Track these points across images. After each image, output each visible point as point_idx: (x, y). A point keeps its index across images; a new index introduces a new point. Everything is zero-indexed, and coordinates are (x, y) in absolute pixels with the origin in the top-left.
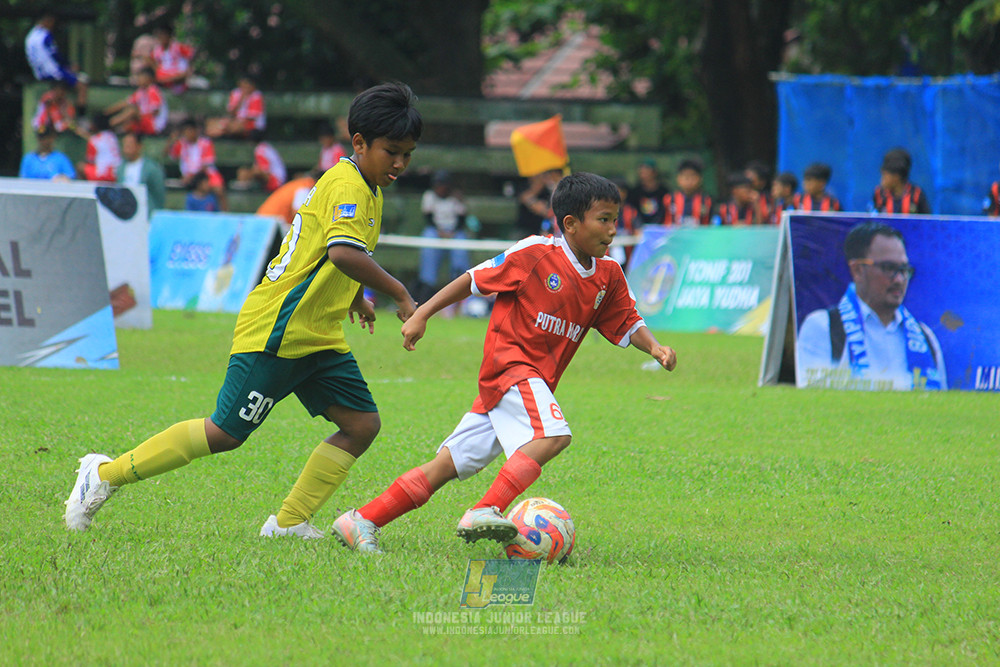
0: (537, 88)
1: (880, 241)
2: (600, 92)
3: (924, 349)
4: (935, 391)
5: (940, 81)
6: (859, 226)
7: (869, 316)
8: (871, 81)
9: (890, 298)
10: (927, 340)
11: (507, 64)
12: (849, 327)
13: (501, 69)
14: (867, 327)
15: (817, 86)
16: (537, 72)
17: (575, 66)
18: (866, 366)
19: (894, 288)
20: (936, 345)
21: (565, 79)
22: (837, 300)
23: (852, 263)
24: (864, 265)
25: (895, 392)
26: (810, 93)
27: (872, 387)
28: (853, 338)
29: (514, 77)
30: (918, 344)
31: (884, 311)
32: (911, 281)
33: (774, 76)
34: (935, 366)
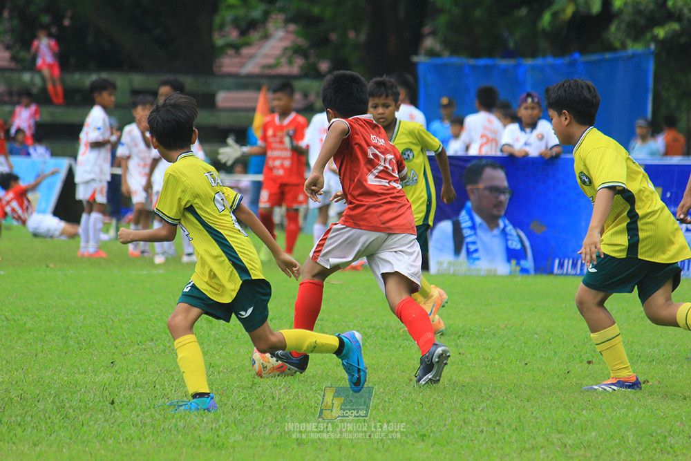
0: (251, 68)
1: (489, 172)
2: (295, 69)
3: (519, 246)
4: (525, 276)
5: (529, 62)
6: (474, 162)
7: (480, 224)
8: (482, 62)
9: (495, 212)
10: (521, 241)
11: (230, 52)
12: (466, 232)
13: (227, 54)
14: (479, 232)
15: (444, 65)
16: (251, 57)
17: (278, 52)
18: (478, 259)
19: (498, 205)
20: (527, 244)
21: (271, 61)
22: (458, 213)
23: (469, 187)
24: (478, 189)
25: (498, 276)
26: (439, 70)
27: (483, 273)
28: (469, 240)
29: (236, 60)
30: (515, 243)
31: (491, 221)
32: (510, 199)
33: (415, 59)
34: (525, 257)
